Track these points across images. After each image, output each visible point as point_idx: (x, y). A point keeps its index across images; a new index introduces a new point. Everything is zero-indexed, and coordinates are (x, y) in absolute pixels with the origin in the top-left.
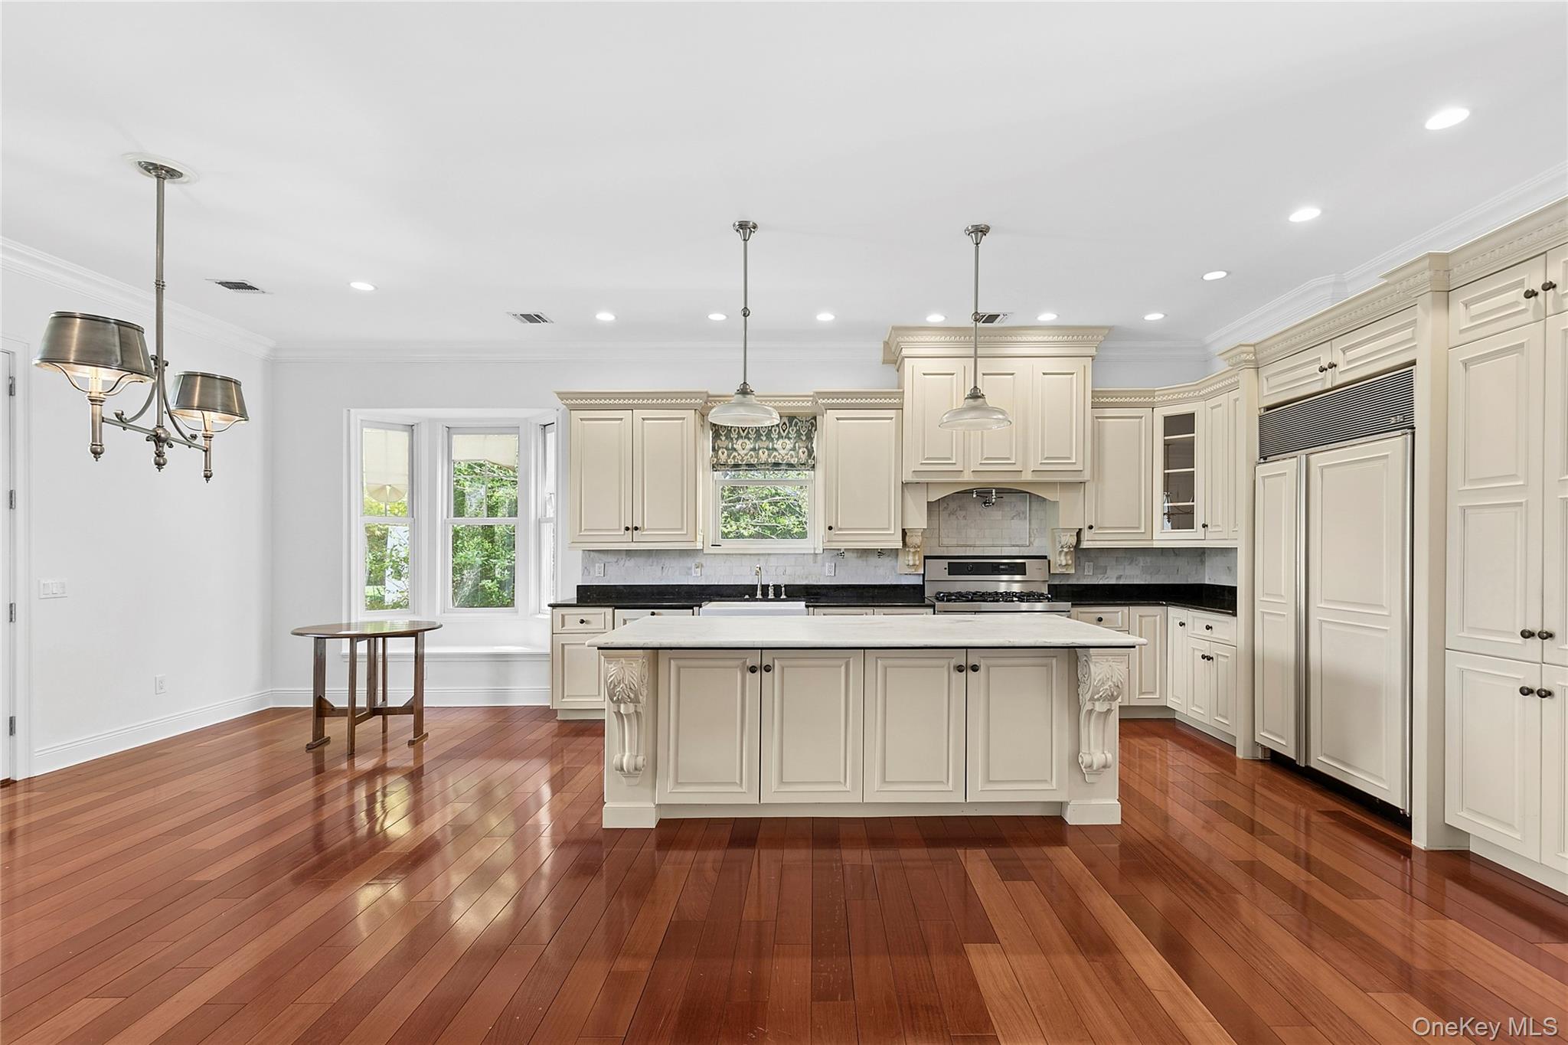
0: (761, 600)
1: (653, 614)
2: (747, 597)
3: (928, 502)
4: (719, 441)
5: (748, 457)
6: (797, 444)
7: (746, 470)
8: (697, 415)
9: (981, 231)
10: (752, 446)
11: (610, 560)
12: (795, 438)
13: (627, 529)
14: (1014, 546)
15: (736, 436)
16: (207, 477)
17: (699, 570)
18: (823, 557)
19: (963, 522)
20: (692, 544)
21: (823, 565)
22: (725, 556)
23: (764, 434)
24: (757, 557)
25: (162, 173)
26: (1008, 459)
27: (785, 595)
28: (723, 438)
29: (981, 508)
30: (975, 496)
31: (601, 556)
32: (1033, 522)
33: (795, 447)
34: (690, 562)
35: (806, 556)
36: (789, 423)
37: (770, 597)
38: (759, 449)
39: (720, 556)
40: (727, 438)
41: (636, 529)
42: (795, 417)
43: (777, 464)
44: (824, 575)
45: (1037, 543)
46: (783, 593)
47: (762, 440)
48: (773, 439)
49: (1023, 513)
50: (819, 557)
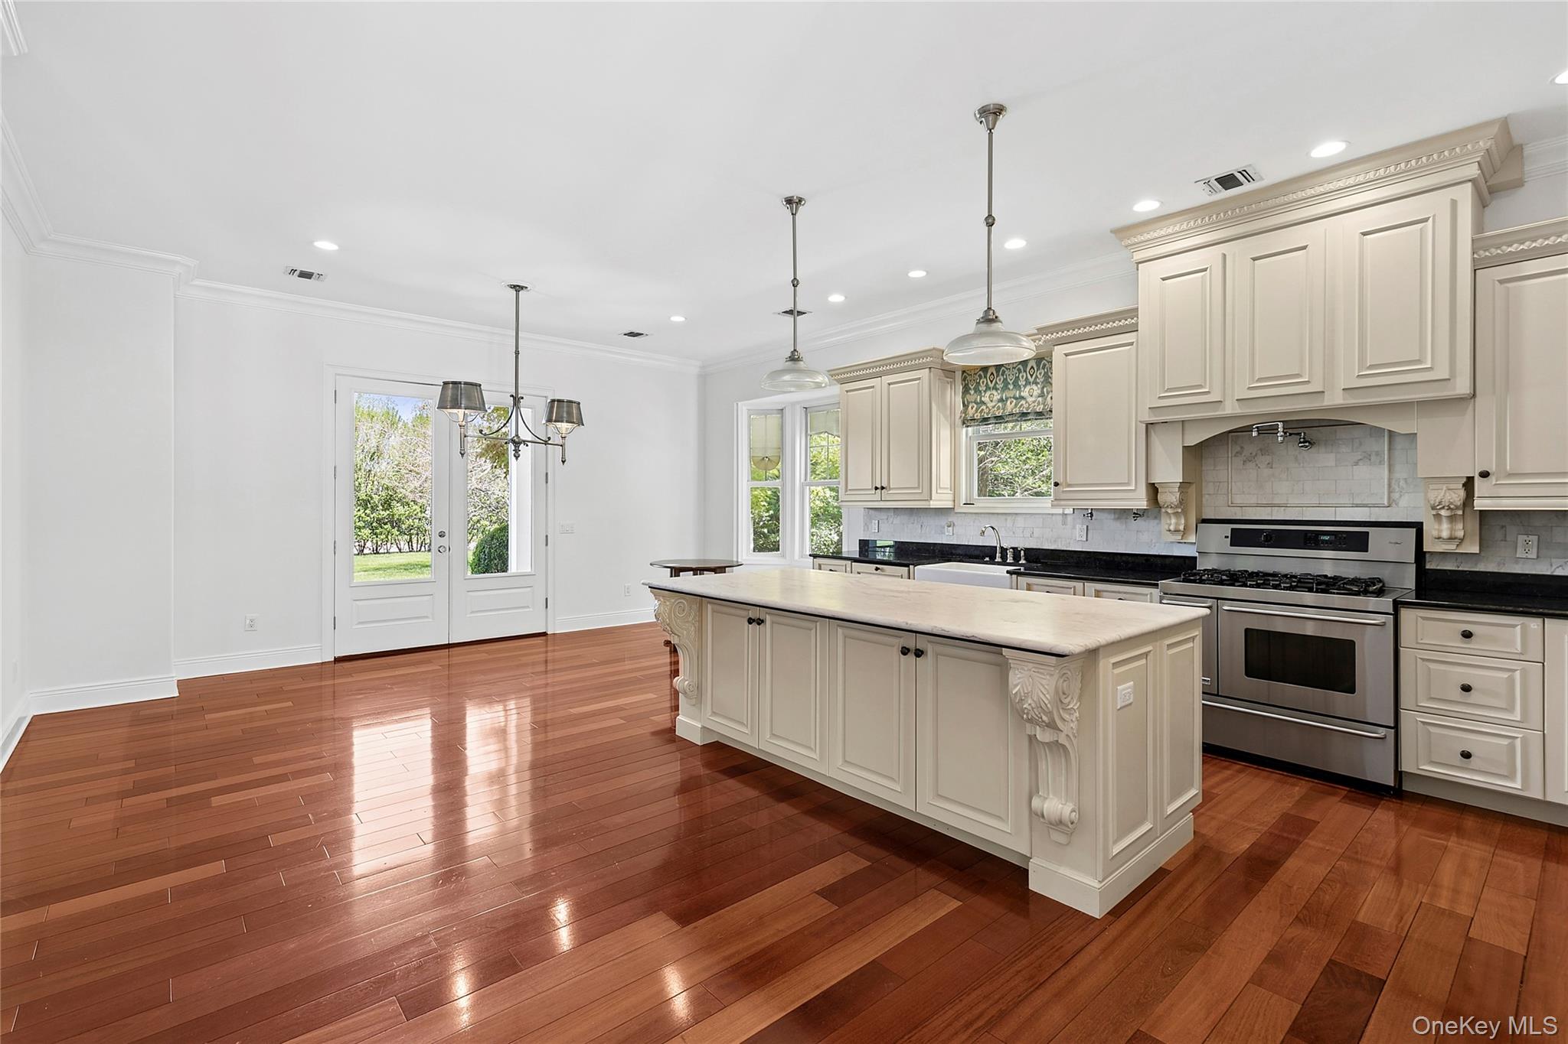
0: (999, 564)
1: (877, 569)
2: (987, 559)
3: (1184, 447)
4: (968, 396)
5: (995, 409)
6: (1045, 390)
7: (996, 423)
8: (932, 374)
9: (992, 113)
10: (999, 397)
11: (883, 517)
12: (1042, 383)
13: (876, 488)
14: (1357, 506)
15: (984, 389)
16: (563, 462)
17: (951, 528)
18: (1074, 519)
19: (1266, 472)
20: (927, 503)
21: (1074, 527)
22: (974, 515)
23: (1011, 382)
24: (1004, 517)
25: (517, 288)
26: (1298, 376)
27: (1025, 559)
28: (972, 392)
29: (1293, 450)
30: (1254, 434)
31: (876, 513)
32: (1398, 467)
33: (1042, 392)
34: (943, 521)
35: (1054, 517)
36: (1037, 366)
37: (1008, 561)
38: (1007, 399)
39: (970, 515)
40: (975, 392)
41: (883, 488)
42: (1043, 359)
43: (1024, 414)
44: (1073, 539)
45: (1404, 502)
46: (1023, 558)
47: (1009, 389)
48: (1020, 386)
49: (1377, 454)
50: (1069, 518)
